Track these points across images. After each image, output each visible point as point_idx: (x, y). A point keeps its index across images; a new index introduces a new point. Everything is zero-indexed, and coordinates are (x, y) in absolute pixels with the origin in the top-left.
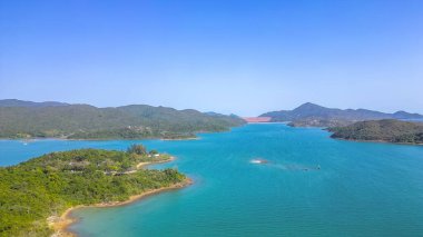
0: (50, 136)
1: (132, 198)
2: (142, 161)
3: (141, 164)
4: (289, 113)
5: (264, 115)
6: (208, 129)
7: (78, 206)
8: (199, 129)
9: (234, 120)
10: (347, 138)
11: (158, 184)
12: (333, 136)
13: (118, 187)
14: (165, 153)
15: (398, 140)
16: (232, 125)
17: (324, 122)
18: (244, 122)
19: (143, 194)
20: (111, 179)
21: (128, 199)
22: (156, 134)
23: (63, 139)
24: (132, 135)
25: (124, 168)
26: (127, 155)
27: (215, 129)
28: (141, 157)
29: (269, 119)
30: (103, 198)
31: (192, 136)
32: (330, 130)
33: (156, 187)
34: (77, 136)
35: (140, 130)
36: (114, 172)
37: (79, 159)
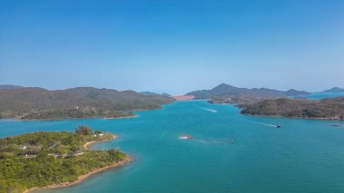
0: (6, 117)
2: (88, 141)
3: (88, 143)
5: (189, 94)
6: (144, 108)
8: (138, 107)
9: (166, 99)
10: (253, 114)
11: (103, 163)
12: (243, 112)
13: (68, 169)
14: (107, 133)
15: (290, 115)
17: (235, 100)
18: (174, 100)
19: (90, 173)
20: (61, 162)
21: (77, 179)
22: (101, 114)
23: (17, 120)
24: (79, 115)
25: (73, 150)
26: (75, 137)
27: (150, 107)
28: (88, 137)
29: (193, 97)
30: (54, 180)
31: (131, 114)
32: (240, 106)
33: (101, 167)
34: (31, 117)
35: (86, 109)
36: (65, 155)
37: (33, 143)
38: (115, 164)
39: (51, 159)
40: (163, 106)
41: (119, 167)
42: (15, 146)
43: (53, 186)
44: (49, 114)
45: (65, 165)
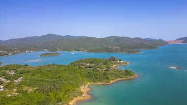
1: (112, 82)
3: (115, 65)
6: (146, 48)
7: (91, 83)
8: (141, 48)
11: (122, 76)
14: (125, 61)
16: (160, 45)
18: (167, 43)
19: (116, 80)
20: (103, 72)
21: (110, 82)
22: (121, 50)
24: (111, 51)
25: (108, 68)
26: (109, 61)
27: (150, 48)
28: (115, 62)
29: (182, 41)
30: (100, 80)
31: (138, 51)
33: (121, 78)
34: (90, 51)
35: (114, 48)
36: (104, 70)
37: (91, 62)
38: (129, 78)
39: (98, 71)
40: (159, 47)
42: (84, 63)
43: (100, 83)
44: (98, 49)
45: (104, 74)
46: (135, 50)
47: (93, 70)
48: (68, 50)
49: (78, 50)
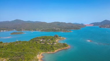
1: (56, 51)
2: (58, 39)
4: (100, 23)
5: (91, 24)
6: (75, 29)
7: (44, 52)
8: (72, 29)
9: (82, 25)
11: (62, 47)
13: (52, 48)
14: (63, 37)
19: (58, 50)
20: (50, 45)
21: (54, 51)
22: (61, 30)
23: (40, 31)
24: (55, 31)
25: (54, 42)
26: (54, 37)
27: (77, 29)
29: (93, 25)
30: (49, 51)
31: (70, 31)
35: (57, 29)
37: (43, 39)
38: (65, 48)
39: (48, 44)
40: (81, 28)
41: (66, 49)
42: (39, 39)
43: (49, 52)
44: (47, 30)
45: (51, 47)
46: (69, 30)
47: (44, 44)
48: (29, 30)
49: (36, 30)
